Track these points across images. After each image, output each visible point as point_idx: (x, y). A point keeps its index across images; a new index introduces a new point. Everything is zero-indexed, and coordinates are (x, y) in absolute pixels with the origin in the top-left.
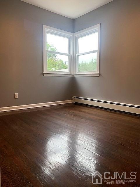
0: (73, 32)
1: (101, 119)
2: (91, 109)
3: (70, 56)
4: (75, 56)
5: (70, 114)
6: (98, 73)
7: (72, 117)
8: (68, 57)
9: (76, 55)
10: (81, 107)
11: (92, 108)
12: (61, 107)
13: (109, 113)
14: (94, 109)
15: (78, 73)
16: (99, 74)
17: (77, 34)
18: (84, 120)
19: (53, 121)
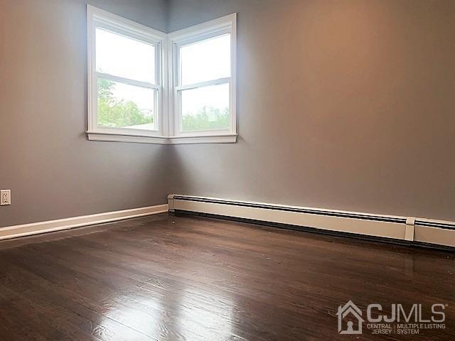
0: (167, 30)
1: (251, 250)
2: (222, 226)
3: (160, 90)
4: (173, 90)
5: (167, 242)
6: (235, 133)
7: (175, 249)
8: (155, 94)
9: (176, 88)
10: (192, 221)
11: (222, 222)
12: (139, 224)
13: (265, 233)
14: (228, 223)
15: (180, 134)
16: (238, 137)
17: (175, 37)
18: (209, 255)
19: (124, 264)
